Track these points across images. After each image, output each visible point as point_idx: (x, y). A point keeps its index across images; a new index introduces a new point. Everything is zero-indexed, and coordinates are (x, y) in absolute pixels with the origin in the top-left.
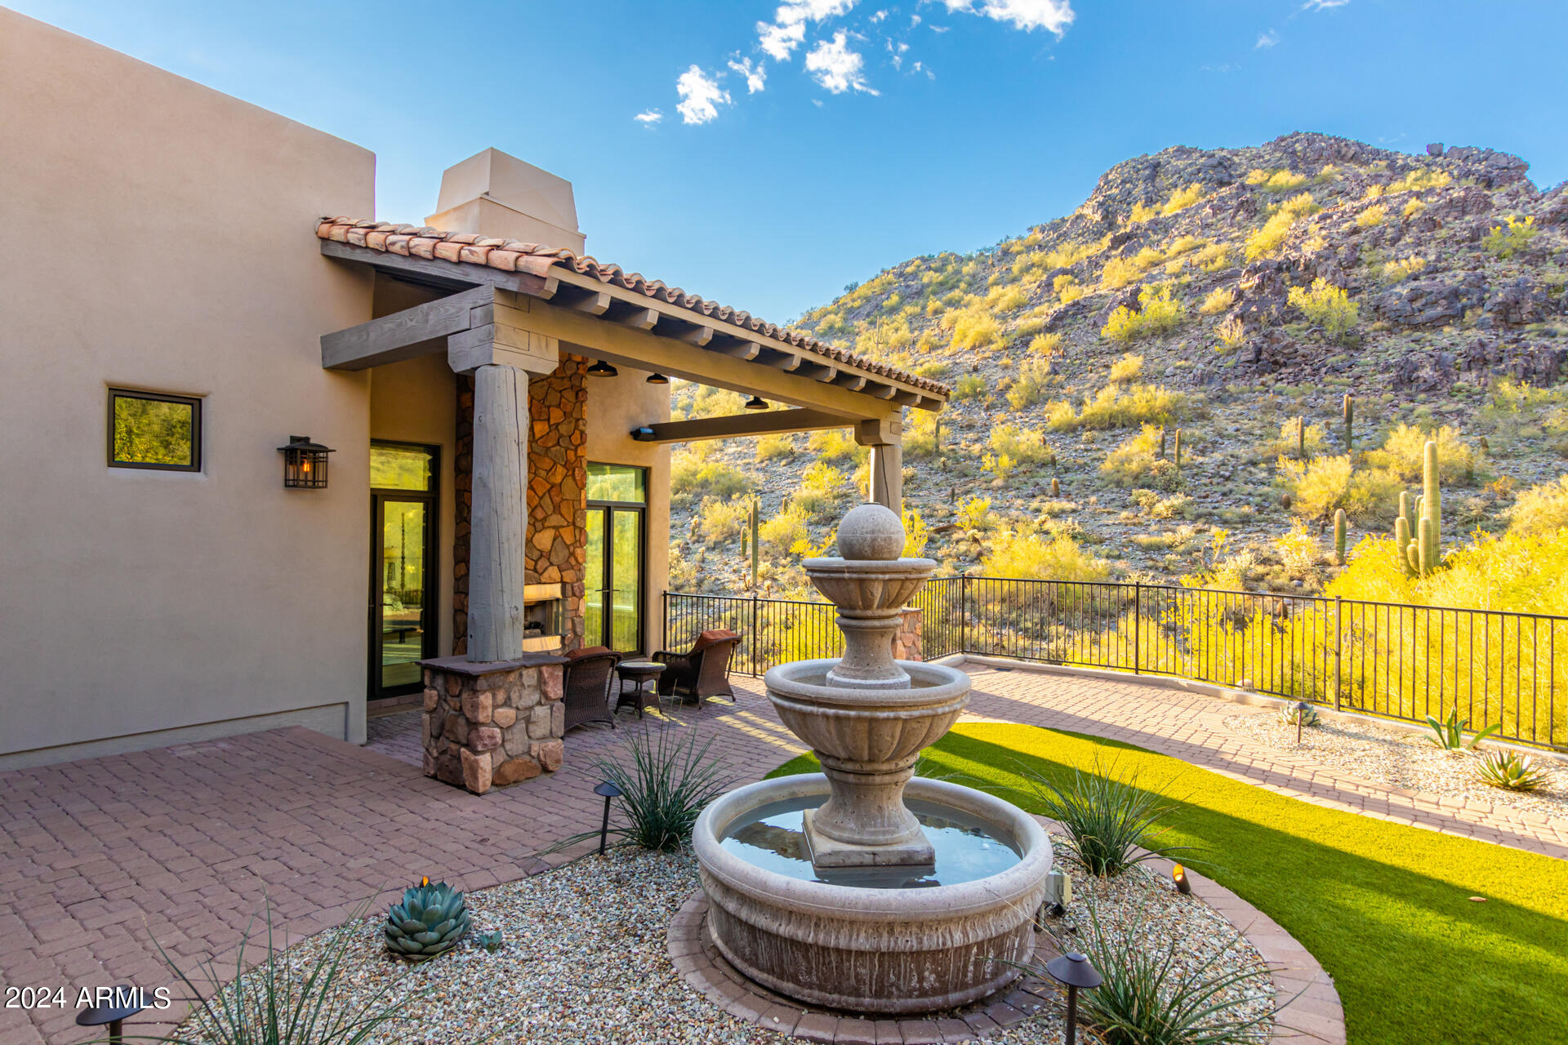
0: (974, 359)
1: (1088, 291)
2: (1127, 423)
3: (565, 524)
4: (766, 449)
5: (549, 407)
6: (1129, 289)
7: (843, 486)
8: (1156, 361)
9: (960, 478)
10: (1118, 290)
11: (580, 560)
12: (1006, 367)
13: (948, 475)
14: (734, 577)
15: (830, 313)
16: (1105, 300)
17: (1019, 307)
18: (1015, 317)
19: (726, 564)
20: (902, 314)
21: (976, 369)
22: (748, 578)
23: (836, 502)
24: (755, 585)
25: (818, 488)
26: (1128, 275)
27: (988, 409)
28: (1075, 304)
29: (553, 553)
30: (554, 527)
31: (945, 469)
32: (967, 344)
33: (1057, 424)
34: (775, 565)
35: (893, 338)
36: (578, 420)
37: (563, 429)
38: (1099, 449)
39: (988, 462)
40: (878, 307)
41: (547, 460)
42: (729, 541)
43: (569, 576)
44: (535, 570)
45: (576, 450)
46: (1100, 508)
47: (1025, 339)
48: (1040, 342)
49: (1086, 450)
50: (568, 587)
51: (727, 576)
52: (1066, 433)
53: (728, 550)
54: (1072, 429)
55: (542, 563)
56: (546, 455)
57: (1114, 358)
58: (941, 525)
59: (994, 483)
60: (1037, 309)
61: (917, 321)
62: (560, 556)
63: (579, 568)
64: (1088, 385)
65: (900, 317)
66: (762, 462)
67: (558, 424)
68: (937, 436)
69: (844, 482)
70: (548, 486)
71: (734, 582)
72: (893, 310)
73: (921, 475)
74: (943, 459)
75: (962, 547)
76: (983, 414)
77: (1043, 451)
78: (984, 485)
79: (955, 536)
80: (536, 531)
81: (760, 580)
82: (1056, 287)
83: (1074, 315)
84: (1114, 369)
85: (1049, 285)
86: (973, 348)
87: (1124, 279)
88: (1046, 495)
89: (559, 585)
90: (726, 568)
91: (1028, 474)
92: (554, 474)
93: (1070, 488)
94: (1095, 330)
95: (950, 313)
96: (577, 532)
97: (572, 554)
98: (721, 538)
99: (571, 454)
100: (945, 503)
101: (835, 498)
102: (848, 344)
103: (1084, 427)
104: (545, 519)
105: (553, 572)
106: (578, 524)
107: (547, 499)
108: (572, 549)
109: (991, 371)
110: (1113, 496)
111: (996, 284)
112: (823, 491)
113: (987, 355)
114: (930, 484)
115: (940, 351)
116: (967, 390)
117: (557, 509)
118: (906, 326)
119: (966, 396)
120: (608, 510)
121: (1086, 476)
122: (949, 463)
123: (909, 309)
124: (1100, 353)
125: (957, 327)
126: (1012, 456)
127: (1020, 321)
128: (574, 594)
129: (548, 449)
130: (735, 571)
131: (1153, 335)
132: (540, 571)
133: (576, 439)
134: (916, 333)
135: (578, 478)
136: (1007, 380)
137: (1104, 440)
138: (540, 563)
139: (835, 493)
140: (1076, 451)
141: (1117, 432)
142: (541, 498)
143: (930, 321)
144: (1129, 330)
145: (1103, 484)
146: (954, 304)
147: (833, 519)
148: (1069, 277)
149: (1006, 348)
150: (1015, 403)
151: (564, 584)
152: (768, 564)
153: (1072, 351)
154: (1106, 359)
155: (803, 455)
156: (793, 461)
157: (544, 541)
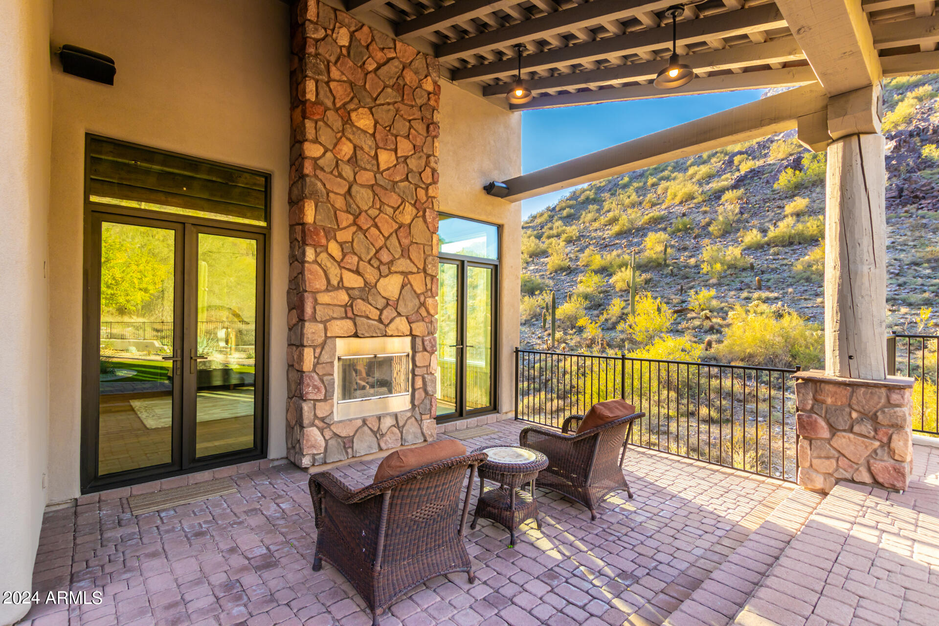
0: (684, 209)
1: (760, 163)
2: (802, 242)
3: (415, 270)
4: (553, 266)
5: (396, 136)
6: (792, 158)
7: (604, 286)
8: (818, 201)
9: (683, 279)
10: (783, 160)
11: (432, 312)
12: (705, 212)
13: (675, 278)
14: (539, 341)
15: (587, 190)
16: (774, 167)
17: (710, 177)
18: (708, 183)
19: (533, 333)
20: (632, 187)
21: (684, 215)
22: (549, 342)
23: (601, 295)
24: (553, 346)
25: (588, 287)
26: (790, 150)
27: (695, 238)
28: (752, 171)
29: (400, 302)
30: (402, 273)
31: (672, 274)
32: (677, 201)
33: (749, 244)
34: (565, 334)
35: (627, 201)
36: (428, 156)
37: (413, 163)
38: (784, 259)
39: (705, 268)
40: (616, 185)
41: (395, 196)
42: (534, 320)
43: (419, 329)
44: (380, 320)
45: (427, 189)
46: (798, 296)
47: (718, 195)
48: (729, 195)
49: (774, 259)
50: (419, 341)
51: (534, 341)
52: (756, 249)
53: (534, 325)
54: (759, 247)
55: (388, 314)
56: (393, 189)
57: (785, 202)
58: (676, 308)
59: (711, 281)
60: (723, 177)
61: (642, 191)
62: (409, 306)
63: (429, 319)
64: (767, 220)
65: (631, 190)
66: (551, 274)
67: (406, 158)
68: (665, 254)
69: (605, 284)
70: (396, 226)
71: (539, 344)
72: (625, 186)
73: (656, 278)
74: (671, 268)
75: (697, 323)
76: (693, 241)
77: (742, 261)
78: (702, 284)
79: (689, 316)
80: (381, 276)
81: (556, 343)
82: (736, 162)
83: (751, 177)
84: (787, 208)
85: (731, 162)
86: (681, 203)
87: (787, 152)
88: (752, 289)
89: (409, 338)
90: (533, 336)
91: (734, 276)
92: (402, 213)
93: (769, 284)
94: (768, 185)
95: (664, 184)
96: (428, 279)
97: (423, 304)
98: (529, 318)
99: (421, 193)
100: (676, 295)
101: (600, 293)
102: (598, 207)
103: (768, 245)
104: (391, 262)
105: (401, 324)
106: (429, 271)
107: (394, 240)
108: (422, 299)
109: (694, 215)
110: (805, 288)
111: (692, 165)
112: (592, 289)
113: (691, 206)
114: (662, 284)
115: (658, 206)
116: (680, 227)
117: (405, 253)
118: (634, 194)
119: (680, 230)
120: (462, 265)
121: (779, 276)
122: (675, 270)
123: (636, 185)
124: (774, 199)
125: (669, 191)
126: (722, 264)
127: (710, 185)
128: (425, 349)
129: (395, 183)
130: (539, 338)
131: (813, 185)
132: (386, 322)
133: (427, 176)
134: (641, 198)
135: (429, 220)
136: (707, 220)
137: (786, 253)
138: (385, 312)
139: (599, 290)
140: (767, 260)
141: (795, 247)
142: (387, 239)
143: (649, 190)
144: (795, 183)
145: (794, 280)
146: (667, 179)
147: (600, 305)
148: (745, 156)
149: (704, 201)
150: (715, 233)
151: (414, 337)
152: (561, 333)
153: (753, 200)
154: (779, 203)
155: (576, 269)
156: (570, 273)
157: (390, 288)
